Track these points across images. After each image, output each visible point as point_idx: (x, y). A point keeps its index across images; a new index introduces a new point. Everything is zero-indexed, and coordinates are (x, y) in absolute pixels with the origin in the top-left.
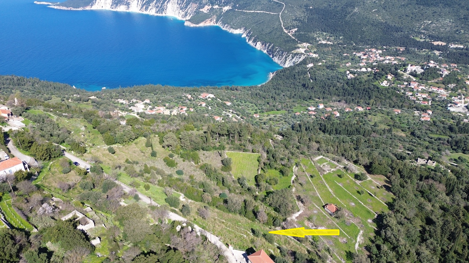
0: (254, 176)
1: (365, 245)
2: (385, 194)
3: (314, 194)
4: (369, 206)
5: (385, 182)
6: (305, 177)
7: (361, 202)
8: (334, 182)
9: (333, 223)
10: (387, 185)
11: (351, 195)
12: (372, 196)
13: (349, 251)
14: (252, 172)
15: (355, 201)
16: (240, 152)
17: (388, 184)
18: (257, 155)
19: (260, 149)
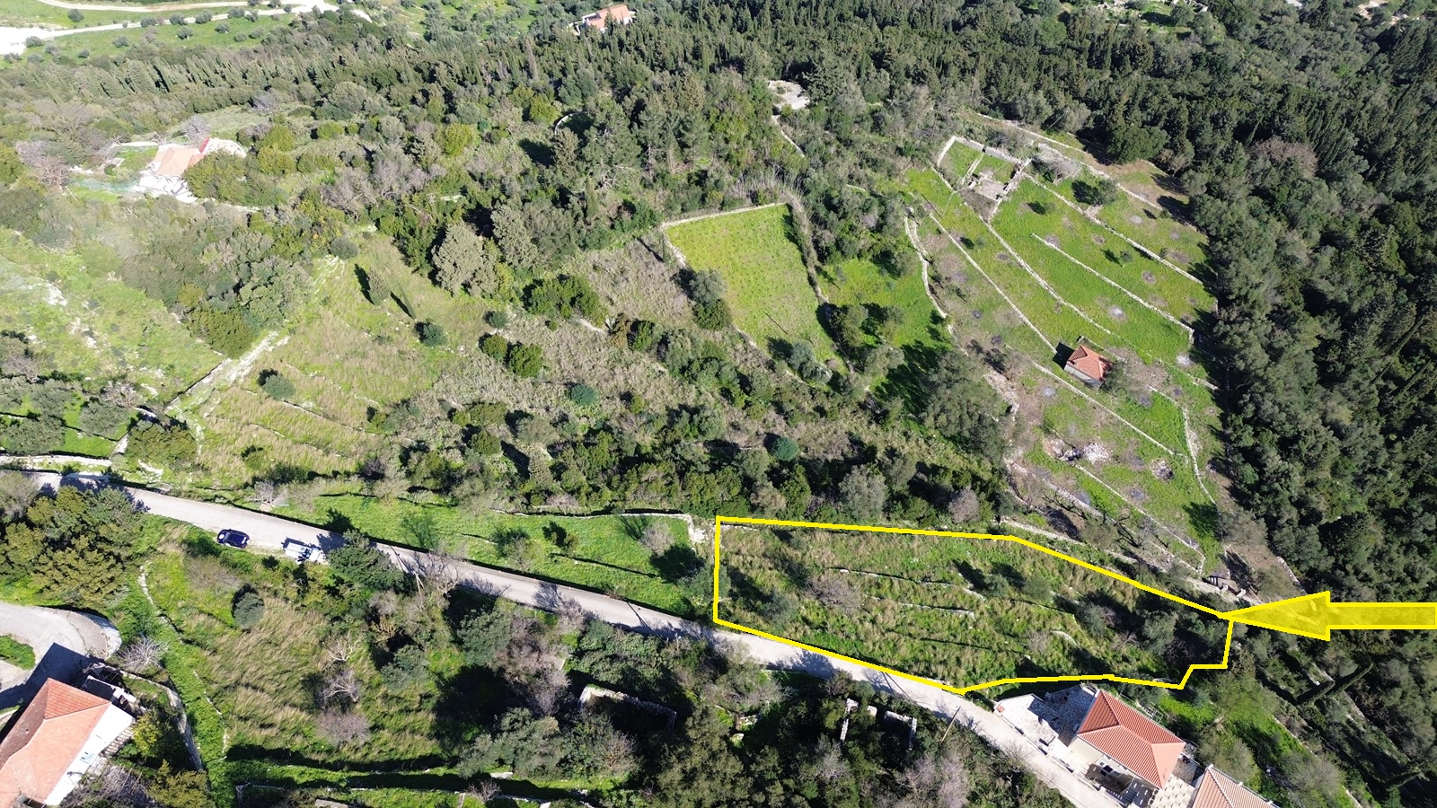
0: (814, 316)
1: (1210, 457)
2: (1175, 236)
3: (1008, 317)
4: (1155, 299)
5: (1159, 184)
6: (953, 255)
7: (1135, 297)
8: (1033, 238)
9: (1112, 417)
10: (1168, 194)
11: (1099, 278)
12: (1150, 258)
13: (1192, 504)
14: (797, 298)
15: (1116, 297)
16: (713, 216)
17: (1169, 189)
18: (771, 210)
19: (773, 182)
